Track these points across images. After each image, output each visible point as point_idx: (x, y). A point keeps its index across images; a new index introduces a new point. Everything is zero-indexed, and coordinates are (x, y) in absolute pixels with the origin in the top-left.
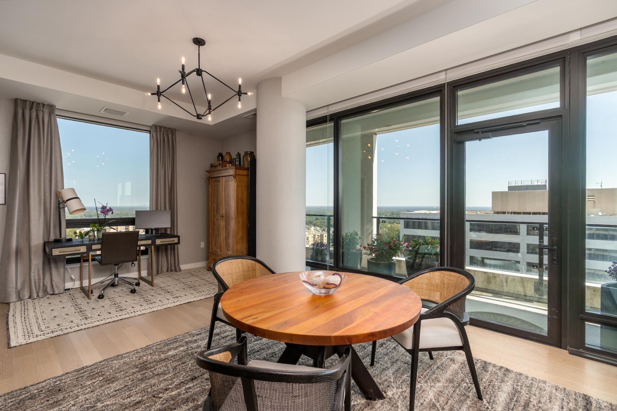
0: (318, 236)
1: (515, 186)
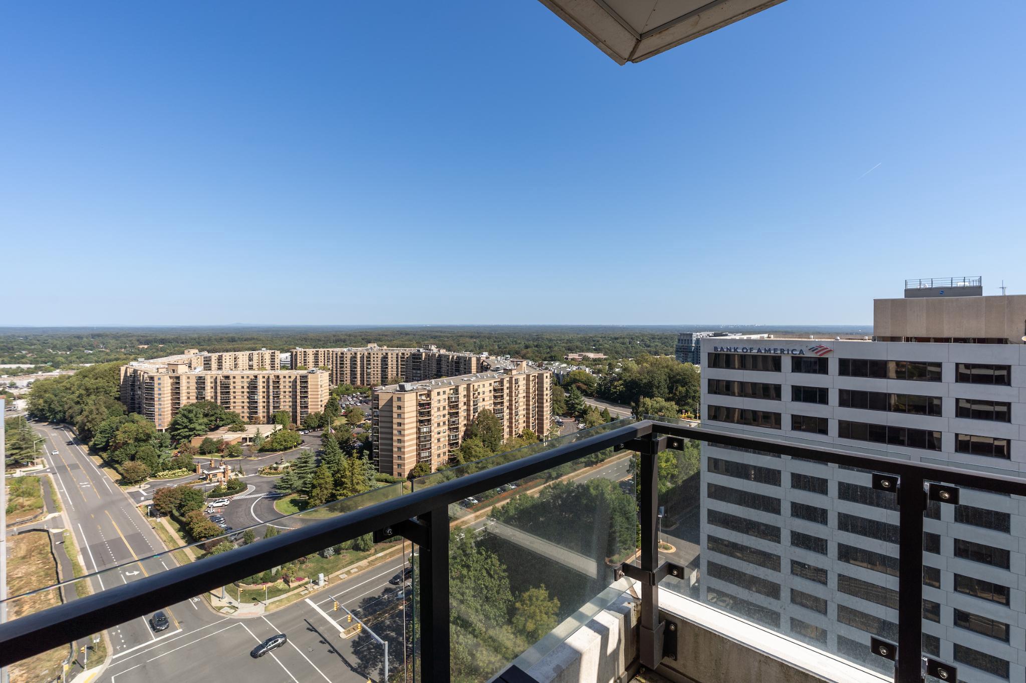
0: (535, 376)
1: (919, 290)
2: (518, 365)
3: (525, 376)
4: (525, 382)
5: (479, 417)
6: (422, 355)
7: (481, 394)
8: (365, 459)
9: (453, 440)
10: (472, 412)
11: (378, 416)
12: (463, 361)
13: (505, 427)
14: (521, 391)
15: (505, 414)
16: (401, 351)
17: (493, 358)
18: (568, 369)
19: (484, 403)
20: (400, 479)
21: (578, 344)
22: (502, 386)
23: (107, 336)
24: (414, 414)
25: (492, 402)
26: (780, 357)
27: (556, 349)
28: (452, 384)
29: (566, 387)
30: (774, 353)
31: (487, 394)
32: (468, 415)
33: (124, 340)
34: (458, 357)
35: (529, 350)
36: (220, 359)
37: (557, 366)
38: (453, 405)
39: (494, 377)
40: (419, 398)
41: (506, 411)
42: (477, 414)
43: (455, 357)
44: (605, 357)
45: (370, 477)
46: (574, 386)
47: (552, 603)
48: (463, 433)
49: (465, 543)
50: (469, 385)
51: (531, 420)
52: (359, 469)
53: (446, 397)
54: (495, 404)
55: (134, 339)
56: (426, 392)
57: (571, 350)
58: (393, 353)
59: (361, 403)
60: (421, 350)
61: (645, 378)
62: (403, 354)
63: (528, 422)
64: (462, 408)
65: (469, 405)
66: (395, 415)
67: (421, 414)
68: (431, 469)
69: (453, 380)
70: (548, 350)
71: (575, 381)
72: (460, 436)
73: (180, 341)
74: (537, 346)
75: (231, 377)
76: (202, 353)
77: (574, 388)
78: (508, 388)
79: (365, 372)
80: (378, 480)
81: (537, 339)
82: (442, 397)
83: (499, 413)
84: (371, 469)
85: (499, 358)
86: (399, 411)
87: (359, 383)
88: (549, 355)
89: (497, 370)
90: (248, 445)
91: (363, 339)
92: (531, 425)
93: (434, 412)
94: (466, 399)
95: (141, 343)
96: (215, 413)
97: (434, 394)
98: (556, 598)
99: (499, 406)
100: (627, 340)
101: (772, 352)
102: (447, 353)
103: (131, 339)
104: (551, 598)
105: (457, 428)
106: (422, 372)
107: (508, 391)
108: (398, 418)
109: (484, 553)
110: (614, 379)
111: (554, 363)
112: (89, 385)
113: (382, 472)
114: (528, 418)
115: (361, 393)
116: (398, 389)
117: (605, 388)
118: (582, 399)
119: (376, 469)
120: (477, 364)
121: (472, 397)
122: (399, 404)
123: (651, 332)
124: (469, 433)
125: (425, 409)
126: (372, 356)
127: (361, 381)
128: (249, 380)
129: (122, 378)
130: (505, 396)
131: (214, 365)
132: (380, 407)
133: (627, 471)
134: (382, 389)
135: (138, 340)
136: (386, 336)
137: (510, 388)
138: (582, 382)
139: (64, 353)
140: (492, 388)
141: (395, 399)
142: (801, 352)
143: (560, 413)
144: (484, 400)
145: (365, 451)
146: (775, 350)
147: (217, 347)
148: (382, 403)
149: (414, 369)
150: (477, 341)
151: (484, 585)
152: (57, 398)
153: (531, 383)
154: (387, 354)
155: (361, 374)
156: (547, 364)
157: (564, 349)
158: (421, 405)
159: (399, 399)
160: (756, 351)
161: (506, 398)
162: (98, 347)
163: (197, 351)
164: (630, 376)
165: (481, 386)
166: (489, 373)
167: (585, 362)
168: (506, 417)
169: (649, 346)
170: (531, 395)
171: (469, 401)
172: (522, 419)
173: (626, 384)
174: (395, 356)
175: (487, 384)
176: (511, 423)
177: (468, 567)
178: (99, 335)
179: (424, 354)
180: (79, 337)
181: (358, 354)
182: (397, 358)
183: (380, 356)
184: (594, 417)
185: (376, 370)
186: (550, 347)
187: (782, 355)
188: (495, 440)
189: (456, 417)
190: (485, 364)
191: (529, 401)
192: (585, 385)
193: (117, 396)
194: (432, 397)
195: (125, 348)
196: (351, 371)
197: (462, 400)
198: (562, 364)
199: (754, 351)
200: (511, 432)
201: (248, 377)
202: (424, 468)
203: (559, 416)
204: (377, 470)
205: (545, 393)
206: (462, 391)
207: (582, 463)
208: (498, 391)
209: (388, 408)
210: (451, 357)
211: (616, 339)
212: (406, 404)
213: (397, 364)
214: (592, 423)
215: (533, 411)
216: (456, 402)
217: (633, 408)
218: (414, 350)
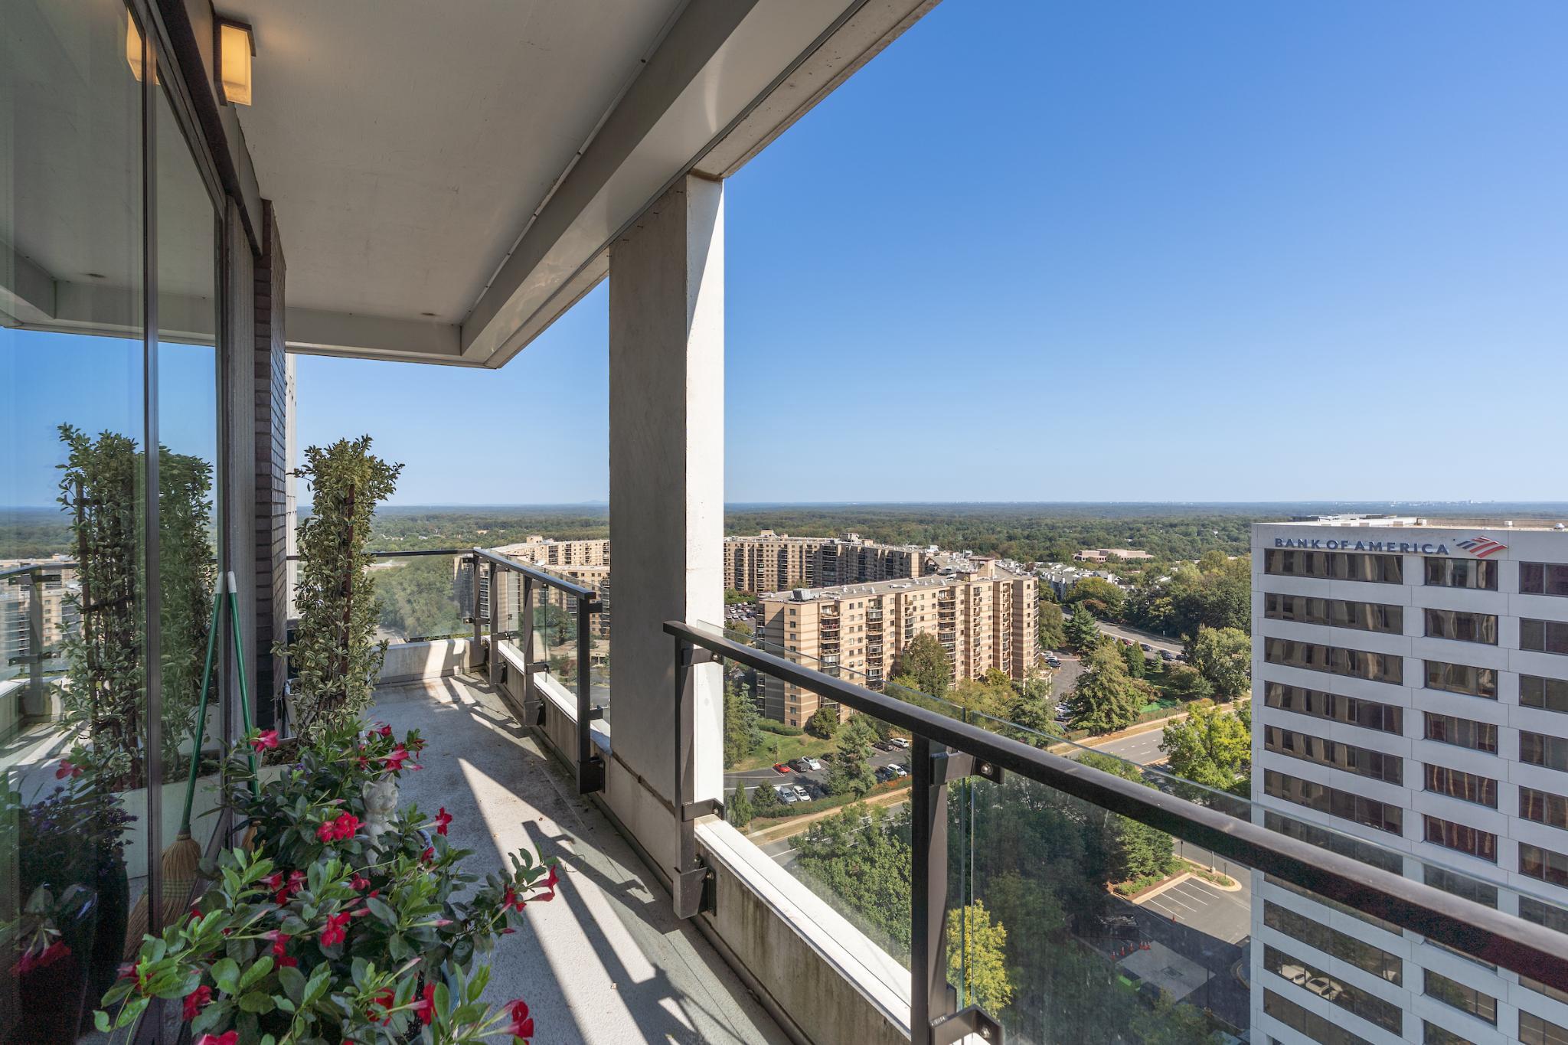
0: (1008, 584)
2: (980, 566)
3: (991, 584)
4: (991, 593)
5: (913, 645)
6: (836, 548)
7: (918, 610)
8: (744, 696)
9: (872, 678)
10: (903, 636)
11: (763, 636)
12: (898, 559)
13: (958, 664)
14: (985, 608)
15: (957, 642)
16: (805, 542)
17: (946, 554)
18: (1076, 576)
19: (923, 624)
20: (793, 729)
21: (1102, 534)
22: (952, 598)
23: (443, 517)
24: (815, 635)
25: (936, 622)
26: (1400, 559)
27: (1061, 541)
28: (874, 592)
29: (1068, 605)
30: (1389, 551)
31: (928, 609)
32: (898, 641)
33: (462, 523)
34: (891, 552)
35: (1013, 542)
36: (568, 549)
37: (1058, 572)
38: (874, 624)
39: (940, 584)
40: (821, 611)
41: (960, 639)
42: (911, 640)
43: (887, 552)
44: (1149, 556)
45: (750, 722)
46: (1080, 604)
47: (993, 931)
48: (889, 669)
49: (870, 827)
50: (898, 595)
51: (1001, 655)
52: (735, 710)
53: (863, 611)
54: (941, 625)
55: (471, 521)
56: (833, 603)
57: (1087, 544)
58: (796, 545)
59: (748, 617)
60: (837, 541)
61: (1214, 594)
62: (810, 546)
63: (996, 658)
64: (888, 630)
65: (898, 626)
66: (787, 636)
67: (825, 635)
68: (838, 718)
69: (874, 587)
70: (1048, 544)
71: (1085, 595)
72: (885, 673)
73: (523, 525)
74: (1028, 537)
75: (579, 575)
76: (548, 541)
77: (1080, 607)
78: (962, 602)
79: (755, 572)
80: (763, 728)
81: (1030, 526)
82: (857, 611)
83: (948, 641)
84: (751, 710)
85: (954, 554)
86: (793, 630)
87: (746, 588)
88: (1048, 552)
89: (947, 573)
90: (598, 668)
91: (757, 524)
92: (1001, 662)
93: (844, 633)
94: (894, 616)
95: (480, 528)
96: (560, 622)
97: (844, 607)
98: (1000, 923)
99: (947, 629)
100: (1194, 529)
101: (1385, 548)
102: (875, 546)
103: (468, 521)
104: (993, 924)
105: (880, 660)
106: (837, 573)
107: (963, 606)
108: (791, 639)
109: (897, 844)
110: (1156, 595)
111: (1053, 565)
112: (421, 581)
113: (769, 717)
114: (996, 651)
115: (749, 603)
116: (793, 597)
117: (1139, 609)
118: (1095, 625)
119: (758, 712)
120: (920, 563)
121: (903, 614)
122: (793, 619)
123: (1242, 515)
124: (898, 668)
125: (830, 627)
126: (765, 549)
127: (749, 584)
128: (601, 579)
129: (456, 572)
130: (958, 614)
131: (561, 558)
132: (766, 623)
133: (1160, 747)
134: (770, 597)
135: (477, 524)
136: (791, 519)
137: (966, 602)
138: (1098, 598)
139: (397, 539)
140: (936, 601)
141: (787, 612)
142: (1442, 549)
143: (1055, 646)
144: (922, 619)
145: (744, 684)
146: (1389, 545)
147: (567, 533)
148: (769, 616)
149: (825, 569)
150: (930, 528)
151: (894, 890)
152: (389, 595)
153: (1001, 595)
154: (786, 546)
155: (749, 575)
156: (1041, 567)
157: (1075, 542)
158: (824, 622)
159: (793, 612)
160: (1354, 547)
161: (960, 618)
162: (433, 531)
163: (540, 538)
164: (1185, 590)
165: (919, 597)
166: (934, 578)
167: (1110, 565)
168: (960, 647)
169: (1236, 540)
170: (1001, 615)
171: (898, 619)
172: (986, 652)
173: (1177, 603)
174: (797, 549)
175: (928, 594)
176: (967, 657)
177: (872, 861)
178: (435, 517)
179: (840, 547)
180: (414, 520)
181: (746, 545)
182: (801, 552)
183: (776, 549)
184: (1108, 654)
185: (770, 569)
186: (1050, 540)
187: (1404, 554)
188: (939, 683)
189: (878, 643)
190: (931, 563)
191: (998, 624)
192: (1104, 602)
193: (451, 595)
194: (842, 611)
195: (462, 533)
196: (736, 570)
197: (888, 617)
198: (1068, 566)
199: (1350, 547)
200: (967, 672)
201: (600, 575)
202: (829, 716)
203: (1054, 651)
204: (762, 714)
205: (1025, 612)
206: (888, 604)
207: (1083, 728)
208: (945, 607)
209: (777, 625)
210: (880, 552)
211: (1173, 526)
212: (803, 620)
213: (801, 562)
214: (1101, 665)
215: (1005, 640)
216: (878, 620)
217: (1186, 644)
218: (826, 541)
